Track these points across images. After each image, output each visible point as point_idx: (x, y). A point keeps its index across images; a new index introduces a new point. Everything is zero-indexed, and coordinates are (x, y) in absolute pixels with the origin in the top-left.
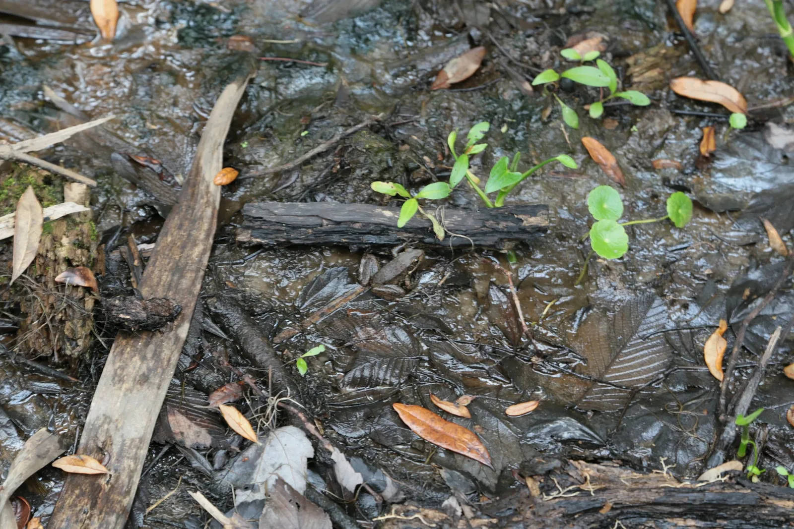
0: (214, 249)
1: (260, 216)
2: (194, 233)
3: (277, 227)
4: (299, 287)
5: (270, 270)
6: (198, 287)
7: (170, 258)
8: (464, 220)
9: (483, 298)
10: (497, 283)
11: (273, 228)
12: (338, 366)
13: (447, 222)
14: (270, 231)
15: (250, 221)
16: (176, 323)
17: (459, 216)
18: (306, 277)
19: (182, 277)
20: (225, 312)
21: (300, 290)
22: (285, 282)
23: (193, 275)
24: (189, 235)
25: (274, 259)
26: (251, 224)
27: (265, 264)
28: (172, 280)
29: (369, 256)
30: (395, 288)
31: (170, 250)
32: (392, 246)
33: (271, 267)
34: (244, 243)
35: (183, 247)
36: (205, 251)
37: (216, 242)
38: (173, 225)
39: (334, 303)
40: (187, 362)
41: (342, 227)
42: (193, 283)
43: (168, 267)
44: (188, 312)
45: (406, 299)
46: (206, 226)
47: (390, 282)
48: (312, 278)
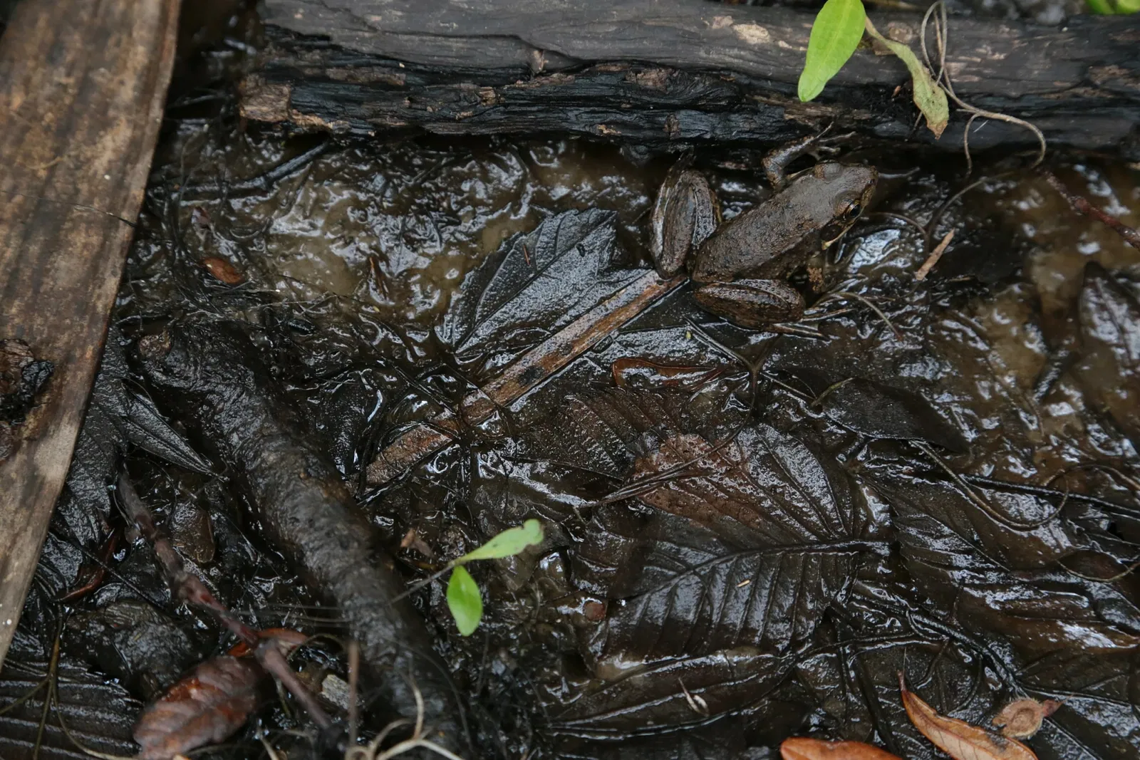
0: (167, 135)
1: (322, 30)
2: (101, 76)
3: (378, 74)
4: (453, 274)
5: (353, 216)
6: (112, 284)
7: (18, 174)
8: (1014, 61)
9: (1059, 314)
10: (1106, 260)
11: (363, 76)
12: (584, 573)
13: (956, 66)
14: (354, 92)
15: (289, 49)
16: (31, 421)
17: (996, 45)
18: (476, 237)
19: (54, 245)
20: (200, 386)
21: (457, 283)
22: (403, 258)
23: (95, 240)
24: (85, 85)
25: (367, 176)
26: (291, 61)
27: (338, 195)
28: (21, 256)
29: (685, 176)
30: (773, 291)
31: (19, 142)
32: (767, 148)
33: (358, 205)
34: (269, 126)
35: (63, 131)
36: (135, 145)
37: (174, 113)
38: (31, 49)
39: (565, 336)
40: (69, 565)
41: (599, 85)
42: (93, 274)
43: (9, 209)
44: (76, 381)
45: (807, 325)
46: (139, 55)
47: (759, 271)
48: (493, 242)
